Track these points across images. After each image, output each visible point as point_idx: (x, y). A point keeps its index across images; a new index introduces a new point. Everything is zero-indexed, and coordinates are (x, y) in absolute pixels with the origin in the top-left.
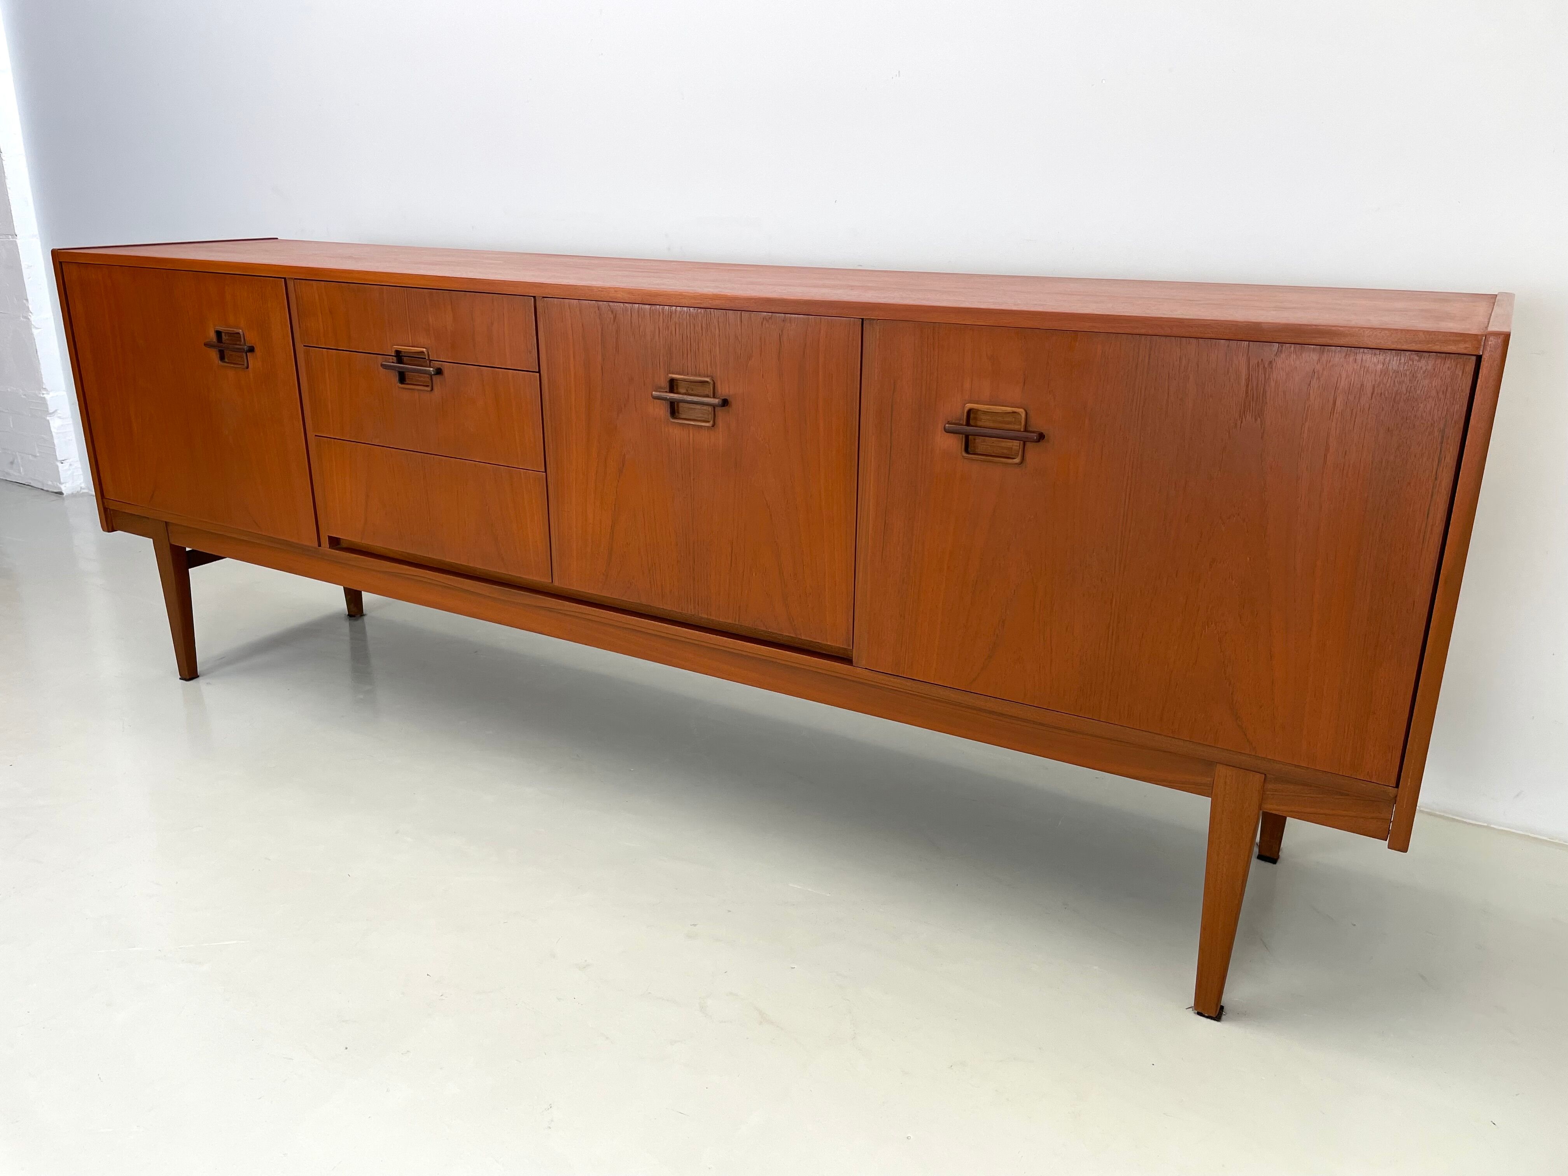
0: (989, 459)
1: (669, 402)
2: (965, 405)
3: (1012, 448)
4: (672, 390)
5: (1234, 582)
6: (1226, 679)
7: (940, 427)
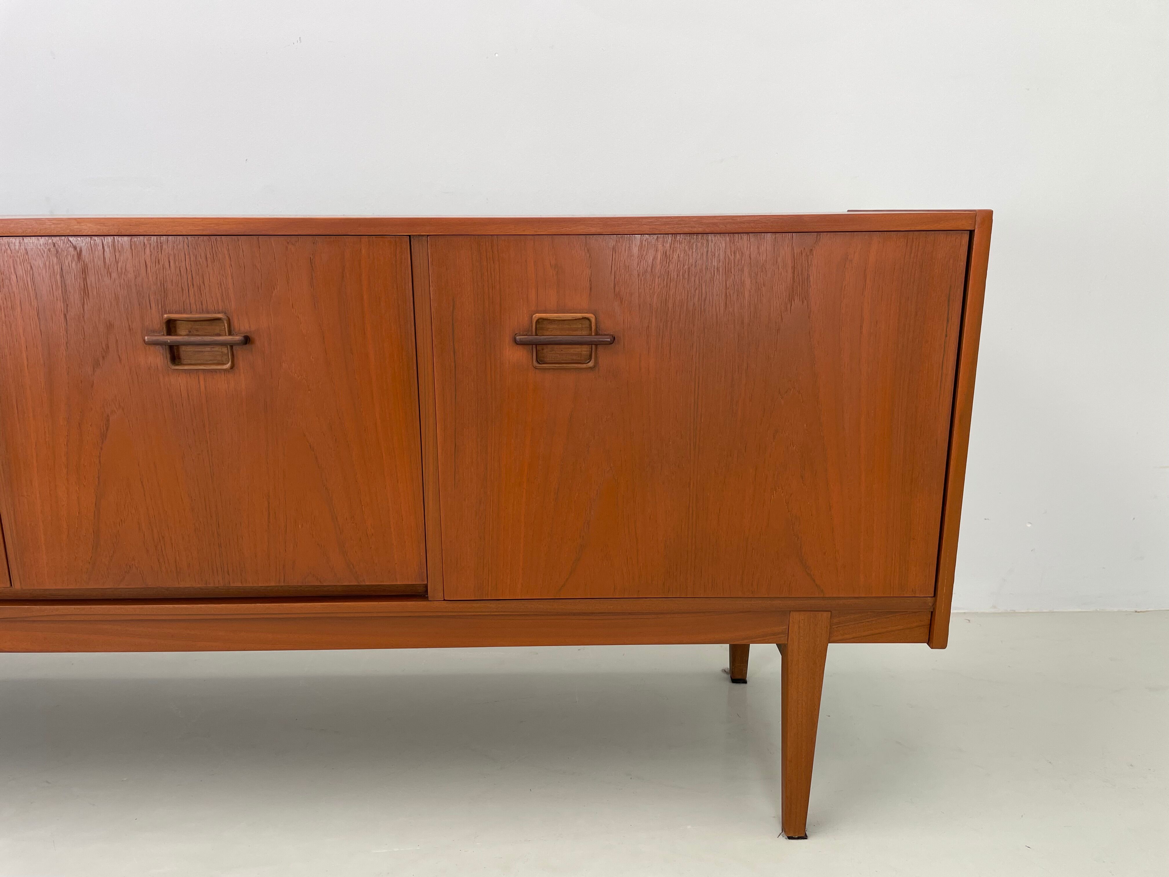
0: (563, 366)
1: (167, 347)
2: (532, 316)
3: (581, 354)
4: (169, 333)
5: (794, 447)
6: (794, 536)
7: (507, 339)
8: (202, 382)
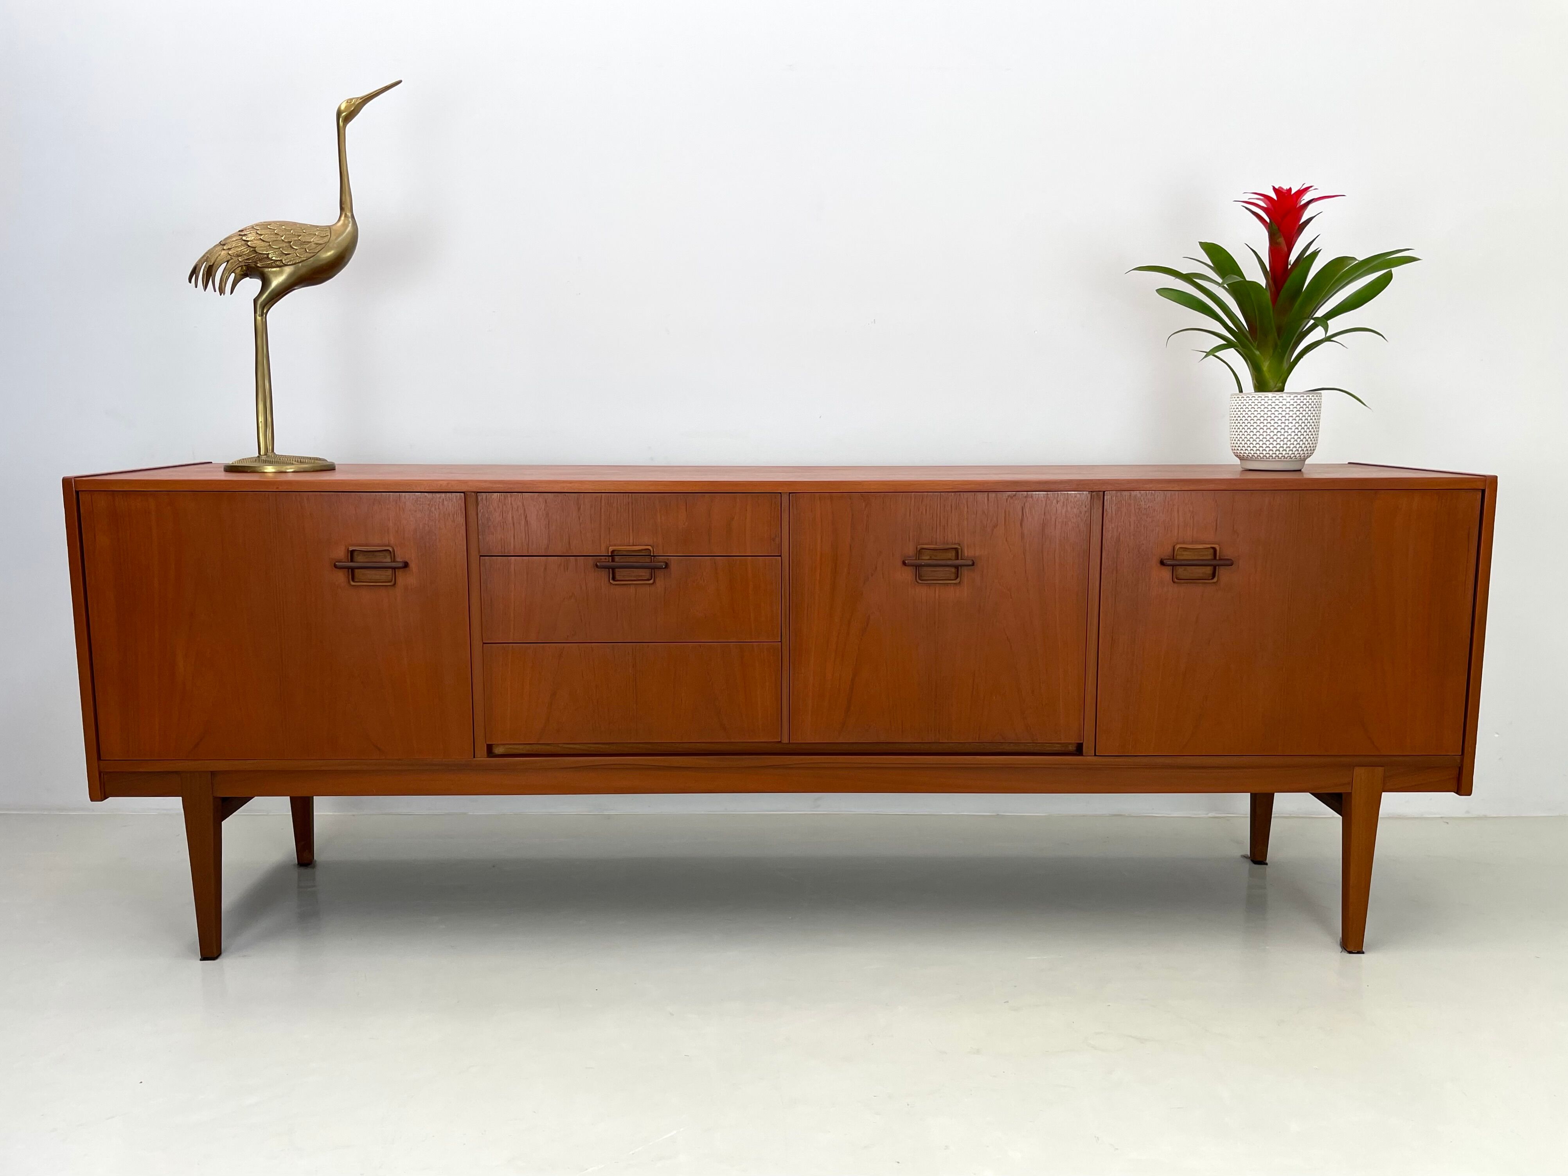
0: (1190, 582)
1: (915, 567)
4: (918, 558)
8: (937, 592)
